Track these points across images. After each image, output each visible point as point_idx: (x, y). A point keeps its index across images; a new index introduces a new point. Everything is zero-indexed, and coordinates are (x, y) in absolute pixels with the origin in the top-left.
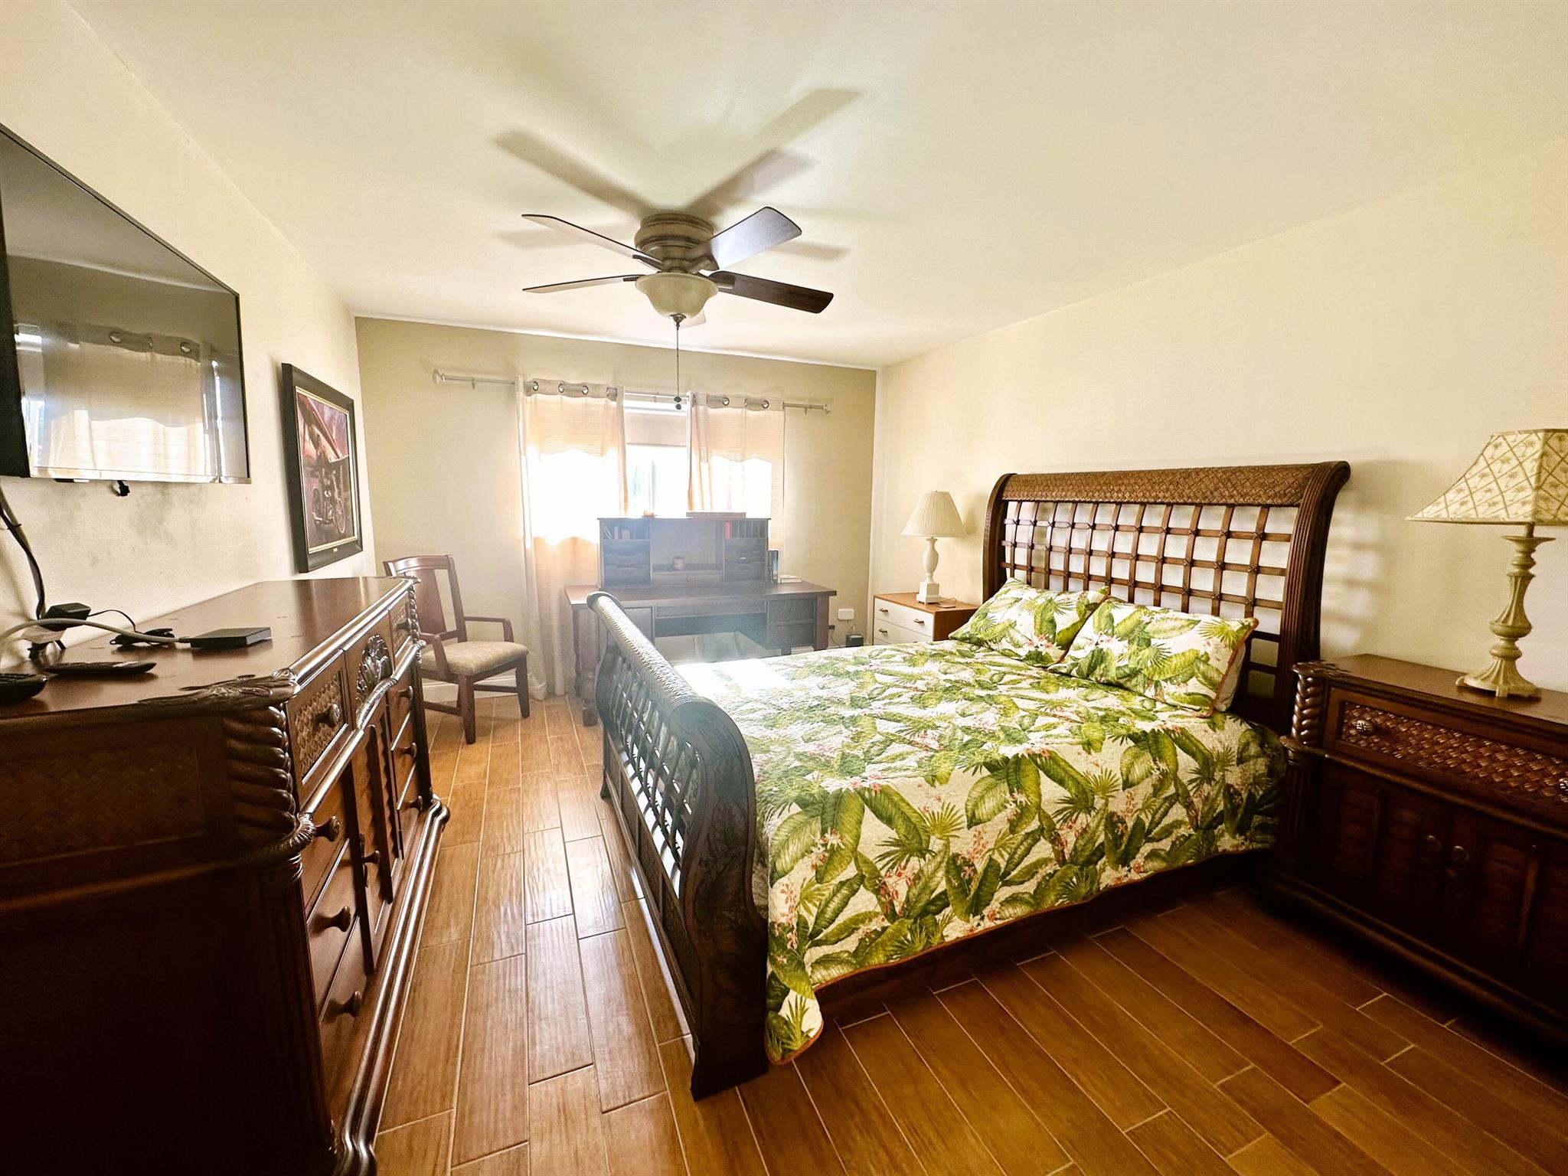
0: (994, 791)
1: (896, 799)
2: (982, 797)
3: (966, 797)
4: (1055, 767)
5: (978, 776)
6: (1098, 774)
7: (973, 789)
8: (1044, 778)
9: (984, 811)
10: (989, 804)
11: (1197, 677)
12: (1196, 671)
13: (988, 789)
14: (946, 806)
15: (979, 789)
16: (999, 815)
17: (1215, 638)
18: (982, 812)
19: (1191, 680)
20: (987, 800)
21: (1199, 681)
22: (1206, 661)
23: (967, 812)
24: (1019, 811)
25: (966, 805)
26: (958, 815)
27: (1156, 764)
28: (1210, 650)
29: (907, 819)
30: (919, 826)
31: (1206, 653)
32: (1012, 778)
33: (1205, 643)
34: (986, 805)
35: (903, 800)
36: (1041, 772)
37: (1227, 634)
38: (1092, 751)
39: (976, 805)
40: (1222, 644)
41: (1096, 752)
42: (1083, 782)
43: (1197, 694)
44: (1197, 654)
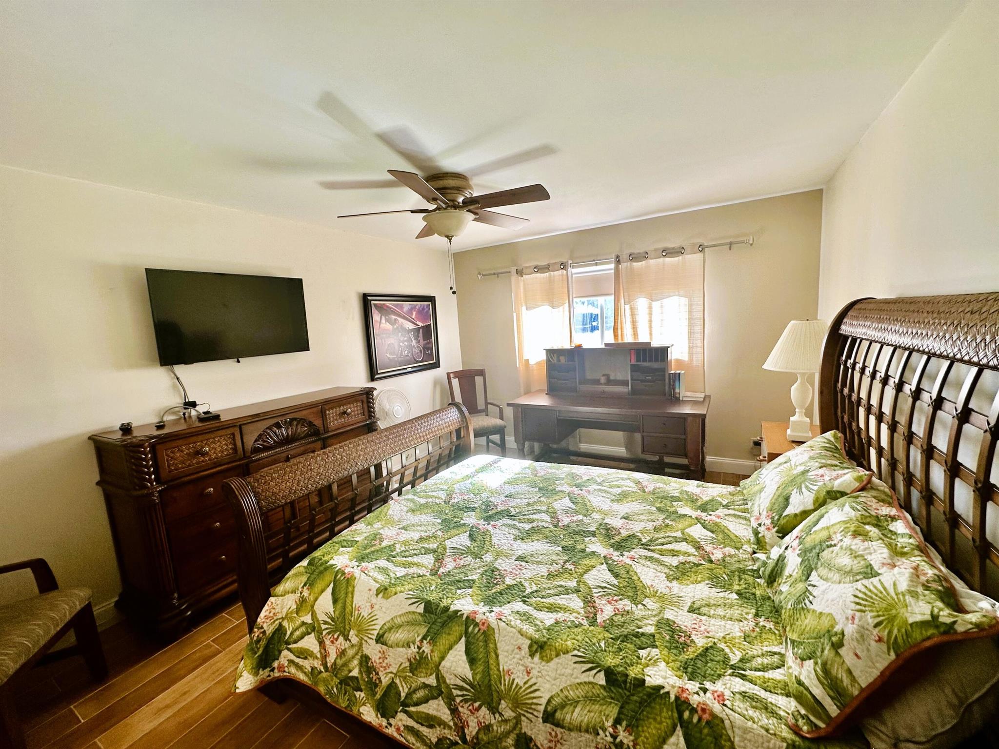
0: (412, 628)
1: (350, 589)
2: (400, 626)
3: (389, 618)
4: (481, 644)
5: (413, 608)
6: (519, 681)
7: (400, 616)
8: (461, 646)
9: (392, 638)
10: (399, 636)
11: (816, 663)
12: (819, 654)
13: (410, 623)
14: (372, 615)
15: (404, 619)
16: (401, 649)
17: (869, 615)
18: (392, 637)
19: (808, 661)
20: (400, 631)
21: (815, 671)
22: (837, 646)
23: (381, 629)
24: (418, 658)
25: (385, 624)
26: (374, 627)
27: (614, 726)
28: (850, 630)
29: (344, 608)
30: (347, 617)
31: (843, 634)
32: (436, 627)
33: (850, 613)
34: (397, 635)
35: (353, 594)
36: (463, 639)
37: (891, 620)
38: (537, 656)
39: (390, 629)
40: (875, 632)
41: (542, 658)
42: (494, 677)
43: (807, 689)
44: (833, 627)
